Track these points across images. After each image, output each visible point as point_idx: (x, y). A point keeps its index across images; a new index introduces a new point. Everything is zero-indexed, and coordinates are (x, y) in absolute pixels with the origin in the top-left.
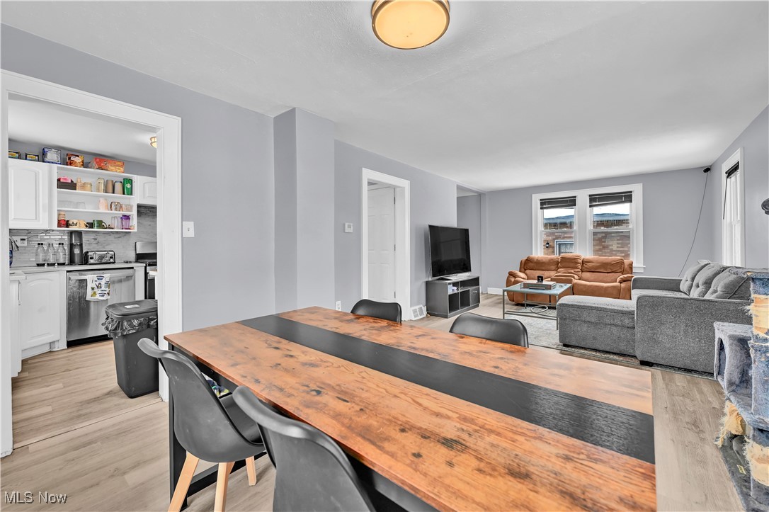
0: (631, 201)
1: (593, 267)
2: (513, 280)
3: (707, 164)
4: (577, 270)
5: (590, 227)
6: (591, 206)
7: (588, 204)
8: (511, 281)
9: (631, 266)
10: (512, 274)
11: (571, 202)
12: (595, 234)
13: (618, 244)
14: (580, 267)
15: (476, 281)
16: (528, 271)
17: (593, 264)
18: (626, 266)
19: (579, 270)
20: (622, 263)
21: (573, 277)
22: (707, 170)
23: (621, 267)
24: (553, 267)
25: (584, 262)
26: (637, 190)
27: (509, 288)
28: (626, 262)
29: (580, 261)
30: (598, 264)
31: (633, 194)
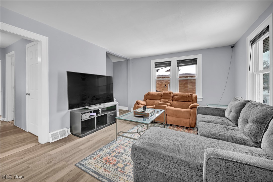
0: (196, 64)
1: (178, 98)
2: (137, 106)
3: (232, 43)
4: (170, 100)
5: (177, 77)
6: (178, 66)
7: (176, 65)
8: (136, 106)
9: (196, 97)
10: (137, 103)
11: (168, 64)
12: (180, 81)
13: (191, 86)
14: (172, 98)
15: (114, 108)
16: (147, 100)
17: (178, 97)
18: (194, 98)
19: (171, 100)
20: (192, 96)
21: (167, 105)
22: (233, 47)
23: (191, 99)
24: (159, 98)
25: (174, 96)
26: (199, 58)
27: (135, 111)
28: (194, 95)
29: (172, 95)
30: (180, 97)
31: (197, 60)
